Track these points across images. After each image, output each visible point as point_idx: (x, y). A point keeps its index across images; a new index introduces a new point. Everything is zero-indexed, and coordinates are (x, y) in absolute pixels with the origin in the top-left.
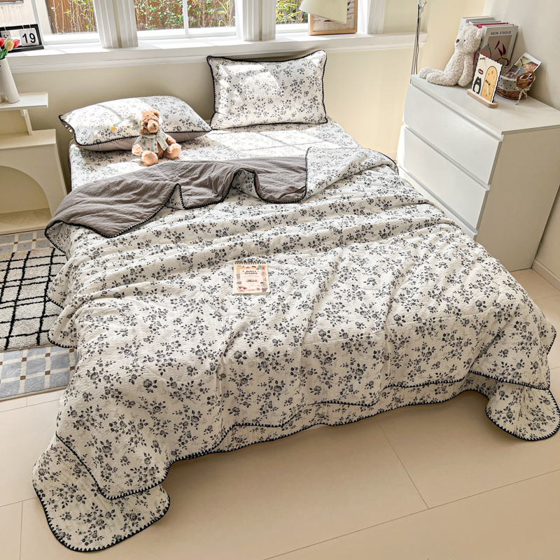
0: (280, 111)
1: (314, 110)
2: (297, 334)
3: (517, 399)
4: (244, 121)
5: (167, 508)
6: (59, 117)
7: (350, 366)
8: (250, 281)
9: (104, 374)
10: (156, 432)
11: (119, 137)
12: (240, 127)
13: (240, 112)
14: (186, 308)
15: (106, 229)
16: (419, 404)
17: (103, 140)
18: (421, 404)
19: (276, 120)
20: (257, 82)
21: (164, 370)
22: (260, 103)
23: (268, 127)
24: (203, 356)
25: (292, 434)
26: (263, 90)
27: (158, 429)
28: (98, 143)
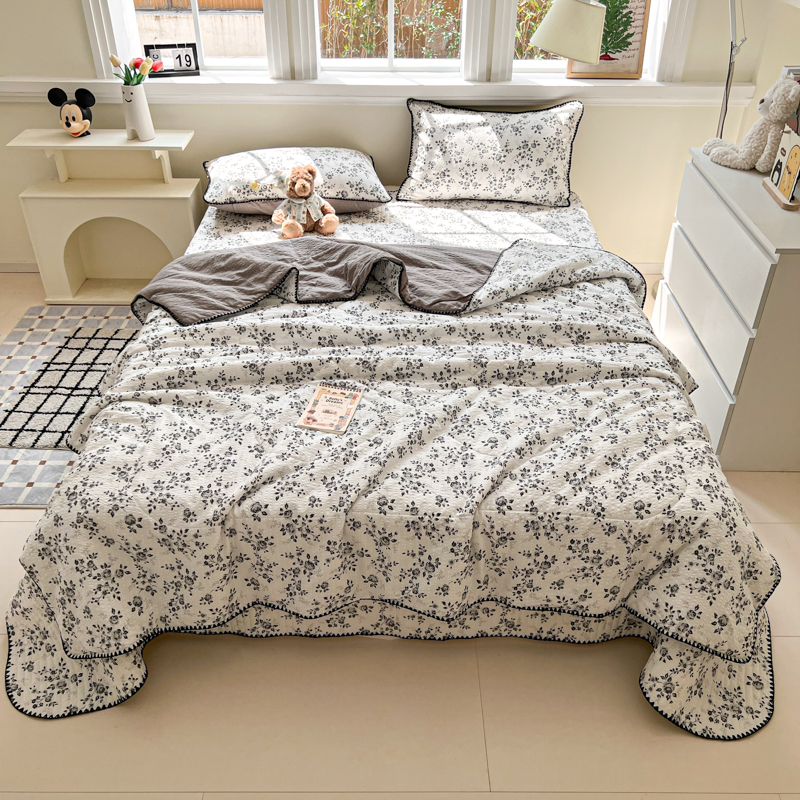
0: (498, 183)
1: (549, 186)
2: (345, 496)
3: (685, 666)
4: (445, 192)
5: (138, 689)
6: (204, 164)
7: (417, 556)
8: (327, 412)
9: (84, 496)
10: (141, 585)
11: (261, 197)
12: (440, 201)
13: (440, 180)
14: (225, 433)
15: (184, 314)
16: (545, 639)
17: (238, 199)
18: (550, 639)
19: (491, 195)
20: (470, 139)
21: (155, 508)
22: (469, 170)
23: (479, 205)
24: (209, 500)
25: (343, 635)
26: (477, 151)
27: (144, 582)
28: (231, 203)
